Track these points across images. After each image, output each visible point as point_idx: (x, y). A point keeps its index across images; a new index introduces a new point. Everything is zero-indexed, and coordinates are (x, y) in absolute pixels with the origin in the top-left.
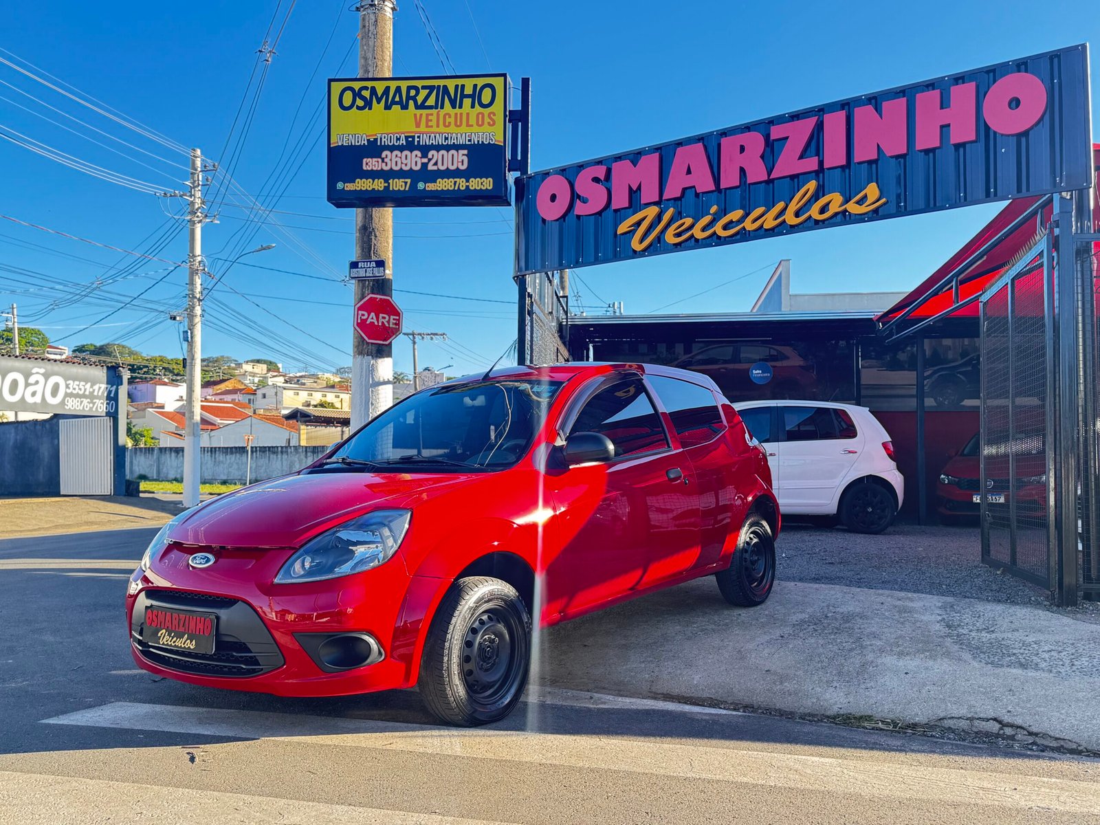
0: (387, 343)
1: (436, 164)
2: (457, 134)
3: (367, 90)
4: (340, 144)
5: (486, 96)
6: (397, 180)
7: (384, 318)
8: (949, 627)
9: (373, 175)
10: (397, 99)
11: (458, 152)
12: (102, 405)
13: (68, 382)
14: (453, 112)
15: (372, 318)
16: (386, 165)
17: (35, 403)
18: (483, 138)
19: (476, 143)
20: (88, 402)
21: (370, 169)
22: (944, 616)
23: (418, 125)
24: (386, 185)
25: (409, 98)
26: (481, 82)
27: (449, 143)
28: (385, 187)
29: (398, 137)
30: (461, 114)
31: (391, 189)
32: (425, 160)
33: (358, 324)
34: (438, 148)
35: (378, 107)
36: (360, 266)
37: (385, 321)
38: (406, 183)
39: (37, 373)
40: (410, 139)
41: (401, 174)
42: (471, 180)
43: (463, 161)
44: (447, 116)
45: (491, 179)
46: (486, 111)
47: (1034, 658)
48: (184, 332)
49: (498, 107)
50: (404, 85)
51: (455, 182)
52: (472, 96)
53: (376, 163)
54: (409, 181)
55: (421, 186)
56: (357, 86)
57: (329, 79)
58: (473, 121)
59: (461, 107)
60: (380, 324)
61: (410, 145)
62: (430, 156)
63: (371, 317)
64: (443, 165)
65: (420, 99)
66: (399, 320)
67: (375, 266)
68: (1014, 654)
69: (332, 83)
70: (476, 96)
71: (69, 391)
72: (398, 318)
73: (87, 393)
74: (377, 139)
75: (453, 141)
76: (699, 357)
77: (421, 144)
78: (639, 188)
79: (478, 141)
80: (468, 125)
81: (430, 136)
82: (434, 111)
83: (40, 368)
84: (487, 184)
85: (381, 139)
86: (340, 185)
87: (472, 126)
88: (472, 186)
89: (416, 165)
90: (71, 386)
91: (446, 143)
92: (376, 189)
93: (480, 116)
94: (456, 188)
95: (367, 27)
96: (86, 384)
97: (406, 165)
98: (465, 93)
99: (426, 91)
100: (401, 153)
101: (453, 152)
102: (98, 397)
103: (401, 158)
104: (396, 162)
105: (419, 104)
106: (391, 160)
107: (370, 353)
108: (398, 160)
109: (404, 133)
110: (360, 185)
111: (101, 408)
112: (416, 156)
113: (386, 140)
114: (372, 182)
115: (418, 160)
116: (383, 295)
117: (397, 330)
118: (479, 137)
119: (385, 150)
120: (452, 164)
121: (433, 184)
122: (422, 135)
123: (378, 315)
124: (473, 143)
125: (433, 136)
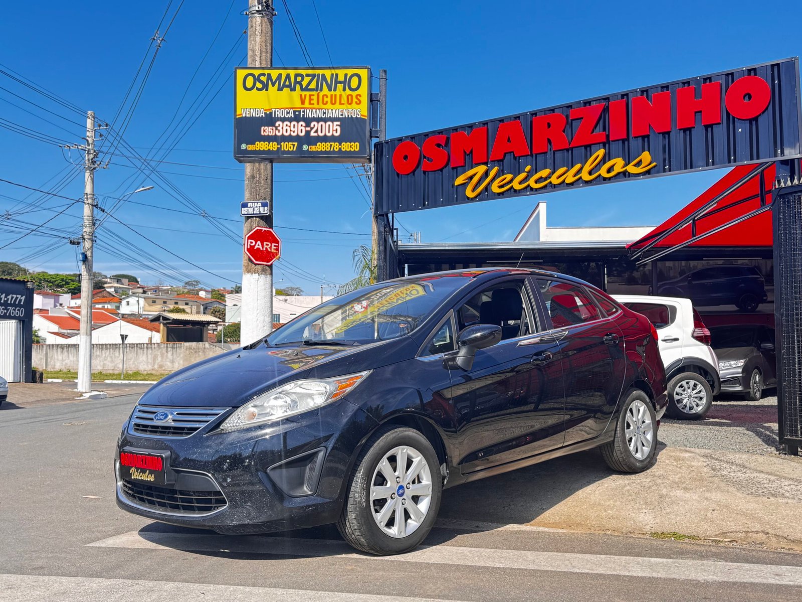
0: (269, 264)
1: (316, 131)
2: (332, 110)
3: (265, 76)
4: (244, 116)
5: (354, 83)
6: (287, 143)
7: (268, 245)
8: (714, 470)
9: (269, 139)
10: (287, 83)
11: (333, 123)
14: (329, 93)
15: (259, 245)
16: (279, 132)
18: (351, 113)
19: (347, 116)
20: (3, 309)
21: (266, 134)
22: (708, 463)
23: (303, 102)
24: (279, 146)
25: (296, 82)
26: (350, 72)
29: (288, 111)
30: (335, 95)
31: (282, 149)
32: (308, 129)
33: (248, 249)
34: (318, 120)
35: (272, 89)
36: (249, 206)
37: (268, 247)
38: (294, 145)
40: (297, 113)
41: (290, 139)
42: (342, 144)
43: (337, 129)
44: (325, 97)
45: (358, 143)
46: (354, 94)
47: (780, 490)
49: (364, 91)
50: (292, 73)
51: (331, 145)
52: (344, 82)
53: (271, 130)
54: (296, 144)
56: (257, 73)
58: (344, 100)
59: (335, 90)
60: (264, 249)
61: (297, 118)
62: (312, 125)
63: (257, 244)
64: (321, 132)
65: (304, 84)
66: (278, 246)
67: (261, 206)
68: (765, 488)
69: (238, 70)
70: (346, 83)
72: (277, 245)
73: (3, 301)
74: (272, 112)
75: (329, 115)
77: (305, 117)
78: (471, 152)
80: (341, 103)
81: (312, 111)
82: (315, 93)
84: (355, 147)
85: (275, 112)
86: (243, 146)
87: (344, 104)
88: (344, 148)
89: (301, 132)
91: (324, 116)
92: (271, 150)
93: (350, 97)
94: (332, 150)
95: (254, 27)
97: (294, 132)
98: (338, 80)
99: (310, 78)
100: (290, 123)
101: (329, 123)
102: (11, 305)
103: (290, 127)
104: (287, 130)
105: (304, 87)
106: (282, 128)
107: (256, 271)
108: (288, 128)
109: (292, 108)
110: (258, 146)
111: (13, 312)
112: (302, 125)
113: (278, 113)
114: (268, 144)
115: (303, 128)
116: (266, 228)
117: (277, 254)
118: (349, 112)
119: (278, 121)
120: (329, 132)
121: (314, 146)
122: (306, 110)
123: (263, 243)
124: (344, 117)
125: (314, 110)
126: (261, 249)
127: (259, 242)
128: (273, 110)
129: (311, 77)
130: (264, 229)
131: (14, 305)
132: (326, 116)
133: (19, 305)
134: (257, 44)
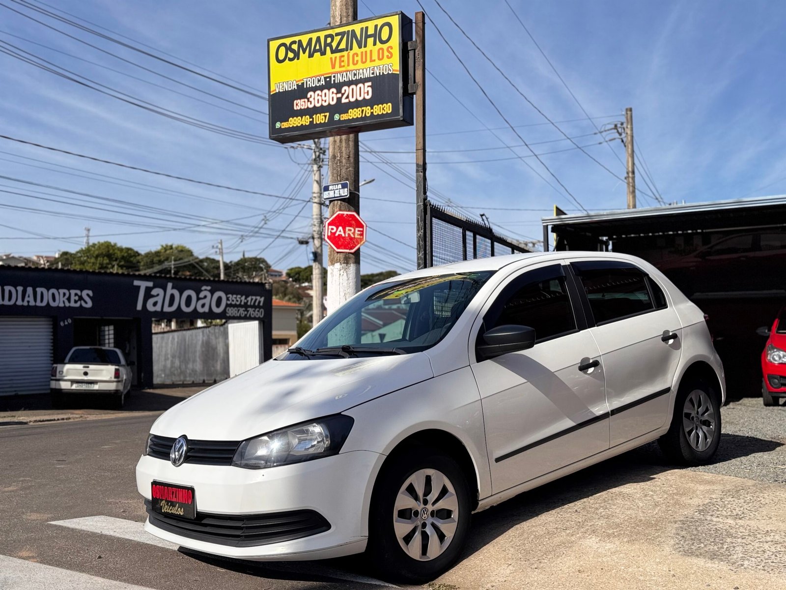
0: (353, 251)
1: (347, 97)
2: (363, 70)
3: (296, 44)
4: (277, 91)
5: (385, 35)
6: (319, 115)
7: (350, 230)
9: (302, 113)
10: (318, 47)
11: (364, 85)
13: (228, 296)
14: (359, 51)
15: (340, 231)
16: (311, 104)
17: (204, 312)
18: (383, 70)
19: (378, 74)
20: (244, 311)
21: (299, 108)
23: (333, 67)
24: (311, 120)
25: (326, 45)
26: (380, 22)
28: (310, 122)
29: (319, 79)
30: (366, 52)
31: (315, 123)
32: (339, 95)
33: (328, 237)
34: (349, 83)
35: (304, 56)
36: (330, 189)
37: (351, 233)
38: (325, 116)
39: (206, 290)
40: (328, 79)
41: (321, 110)
42: (374, 107)
43: (368, 91)
44: (355, 56)
45: (390, 104)
46: (385, 46)
49: (396, 41)
50: (322, 35)
51: (363, 110)
52: (373, 36)
53: (304, 103)
54: (327, 114)
56: (287, 41)
57: (268, 40)
58: (375, 57)
59: (365, 46)
60: (347, 235)
61: (328, 85)
62: (343, 91)
63: (339, 230)
64: (353, 97)
65: (334, 45)
66: (363, 231)
67: (341, 187)
69: (270, 42)
70: (377, 36)
71: (229, 302)
73: (242, 303)
74: (304, 83)
75: (360, 76)
76: (718, 247)
77: (336, 82)
79: (380, 73)
80: (372, 61)
81: (343, 75)
82: (345, 53)
83: (207, 286)
84: (387, 108)
85: (307, 82)
87: (374, 61)
88: (376, 111)
89: (333, 100)
90: (230, 299)
91: (355, 79)
92: (304, 124)
93: (381, 51)
94: (363, 116)
96: (242, 296)
97: (325, 101)
98: (369, 34)
99: (339, 37)
100: (322, 92)
101: (361, 85)
102: (251, 306)
103: (321, 96)
104: (318, 100)
105: (334, 49)
106: (314, 99)
107: (338, 260)
108: (320, 98)
109: (323, 75)
110: (292, 123)
111: (253, 314)
112: (333, 93)
113: (310, 82)
114: (300, 119)
115: (334, 95)
116: (349, 211)
117: (361, 240)
118: (380, 70)
119: (310, 91)
120: (360, 96)
121: (346, 114)
122: (336, 75)
123: (345, 228)
124: (375, 75)
125: (345, 74)
126: (343, 235)
127: (340, 228)
128: (305, 80)
130: (345, 213)
131: (254, 306)
132: (358, 77)
133: (259, 307)
134: (337, 9)
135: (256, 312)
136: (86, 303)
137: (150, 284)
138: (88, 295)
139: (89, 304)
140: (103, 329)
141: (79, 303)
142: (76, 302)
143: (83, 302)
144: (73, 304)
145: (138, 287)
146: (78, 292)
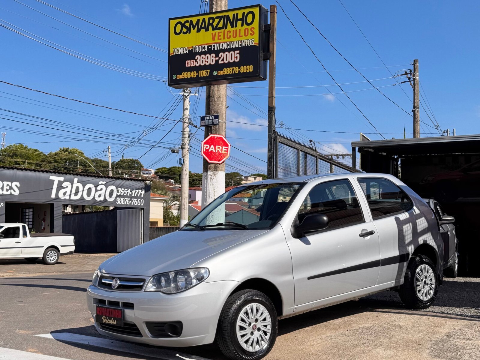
0: (220, 162)
1: (223, 60)
2: (234, 42)
3: (188, 23)
4: (175, 54)
5: (250, 18)
6: (203, 71)
7: (219, 148)
9: (191, 69)
10: (203, 26)
11: (234, 52)
12: (136, 202)
13: (118, 189)
14: (232, 29)
15: (212, 148)
16: (198, 63)
17: (101, 201)
18: (247, 43)
19: (244, 46)
20: (129, 200)
21: (189, 66)
23: (214, 39)
24: (197, 74)
25: (209, 24)
26: (246, 11)
27: (230, 48)
29: (204, 47)
30: (236, 30)
31: (200, 76)
32: (217, 59)
33: (204, 152)
34: (224, 51)
35: (193, 31)
36: (206, 119)
37: (219, 150)
38: (207, 72)
39: (102, 184)
40: (210, 47)
41: (205, 67)
42: (241, 67)
43: (237, 56)
44: (229, 32)
45: (252, 66)
46: (249, 27)
48: (179, 159)
49: (256, 24)
50: (207, 17)
51: (233, 69)
52: (242, 20)
53: (193, 63)
54: (209, 71)
55: (215, 73)
56: (183, 21)
57: (169, 19)
58: (242, 33)
59: (236, 26)
60: (217, 151)
61: (210, 51)
62: (220, 56)
64: (226, 60)
65: (215, 24)
66: (228, 149)
67: (213, 118)
69: (171, 21)
70: (244, 20)
71: (118, 194)
72: (227, 147)
73: (128, 195)
74: (193, 49)
75: (232, 46)
76: (476, 165)
77: (215, 49)
79: (245, 45)
80: (240, 36)
81: (220, 45)
82: (222, 30)
83: (103, 181)
84: (250, 69)
85: (195, 49)
86: (174, 77)
87: (242, 36)
88: (242, 70)
89: (213, 62)
90: (119, 191)
91: (228, 48)
92: (192, 77)
93: (246, 30)
94: (233, 73)
96: (128, 190)
97: (207, 62)
98: (238, 18)
100: (205, 56)
101: (232, 52)
102: (134, 197)
103: (205, 58)
104: (203, 61)
105: (214, 27)
106: (200, 60)
107: (210, 169)
108: (204, 59)
109: (206, 44)
110: (184, 76)
112: (213, 56)
113: (197, 49)
114: (190, 74)
115: (214, 58)
116: (218, 135)
117: (227, 155)
118: (245, 43)
119: (197, 55)
120: (232, 59)
121: (221, 71)
122: (216, 44)
123: (216, 147)
124: (242, 46)
125: (221, 44)
126: (214, 151)
127: (212, 146)
129: (219, 19)
130: (216, 136)
135: (138, 202)
136: (15, 191)
137: (62, 179)
138: (16, 186)
139: (17, 192)
140: (25, 211)
141: (10, 191)
142: (7, 190)
143: (12, 190)
144: (5, 192)
145: (53, 181)
146: (9, 183)
